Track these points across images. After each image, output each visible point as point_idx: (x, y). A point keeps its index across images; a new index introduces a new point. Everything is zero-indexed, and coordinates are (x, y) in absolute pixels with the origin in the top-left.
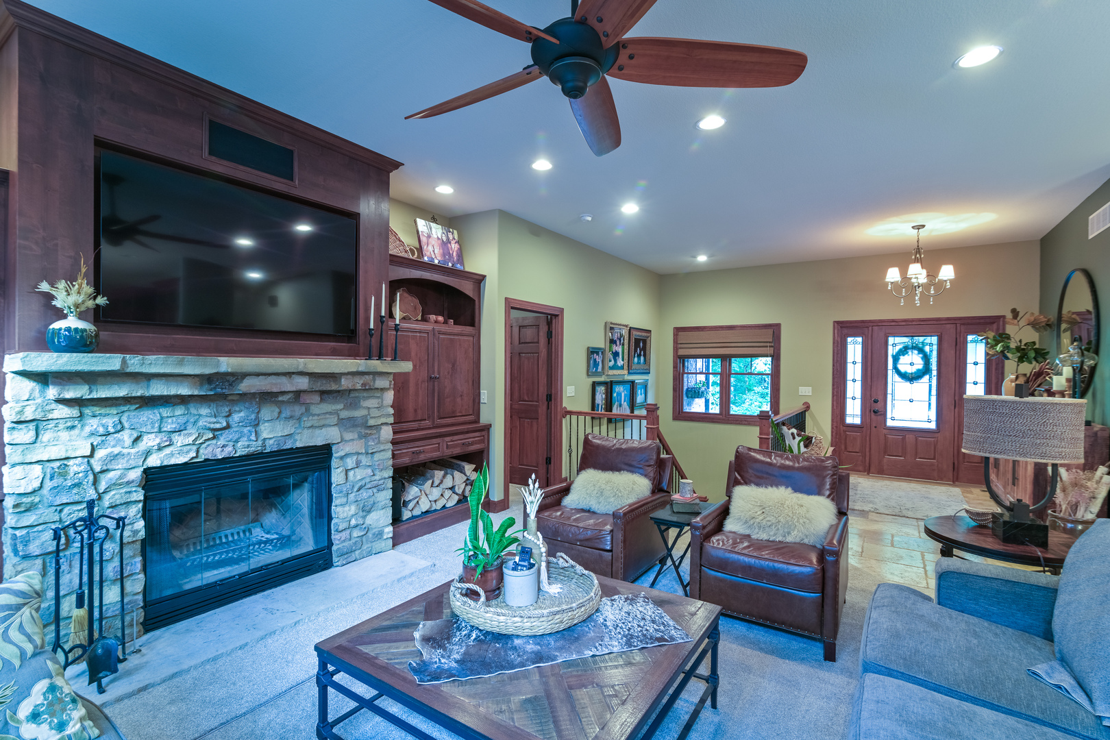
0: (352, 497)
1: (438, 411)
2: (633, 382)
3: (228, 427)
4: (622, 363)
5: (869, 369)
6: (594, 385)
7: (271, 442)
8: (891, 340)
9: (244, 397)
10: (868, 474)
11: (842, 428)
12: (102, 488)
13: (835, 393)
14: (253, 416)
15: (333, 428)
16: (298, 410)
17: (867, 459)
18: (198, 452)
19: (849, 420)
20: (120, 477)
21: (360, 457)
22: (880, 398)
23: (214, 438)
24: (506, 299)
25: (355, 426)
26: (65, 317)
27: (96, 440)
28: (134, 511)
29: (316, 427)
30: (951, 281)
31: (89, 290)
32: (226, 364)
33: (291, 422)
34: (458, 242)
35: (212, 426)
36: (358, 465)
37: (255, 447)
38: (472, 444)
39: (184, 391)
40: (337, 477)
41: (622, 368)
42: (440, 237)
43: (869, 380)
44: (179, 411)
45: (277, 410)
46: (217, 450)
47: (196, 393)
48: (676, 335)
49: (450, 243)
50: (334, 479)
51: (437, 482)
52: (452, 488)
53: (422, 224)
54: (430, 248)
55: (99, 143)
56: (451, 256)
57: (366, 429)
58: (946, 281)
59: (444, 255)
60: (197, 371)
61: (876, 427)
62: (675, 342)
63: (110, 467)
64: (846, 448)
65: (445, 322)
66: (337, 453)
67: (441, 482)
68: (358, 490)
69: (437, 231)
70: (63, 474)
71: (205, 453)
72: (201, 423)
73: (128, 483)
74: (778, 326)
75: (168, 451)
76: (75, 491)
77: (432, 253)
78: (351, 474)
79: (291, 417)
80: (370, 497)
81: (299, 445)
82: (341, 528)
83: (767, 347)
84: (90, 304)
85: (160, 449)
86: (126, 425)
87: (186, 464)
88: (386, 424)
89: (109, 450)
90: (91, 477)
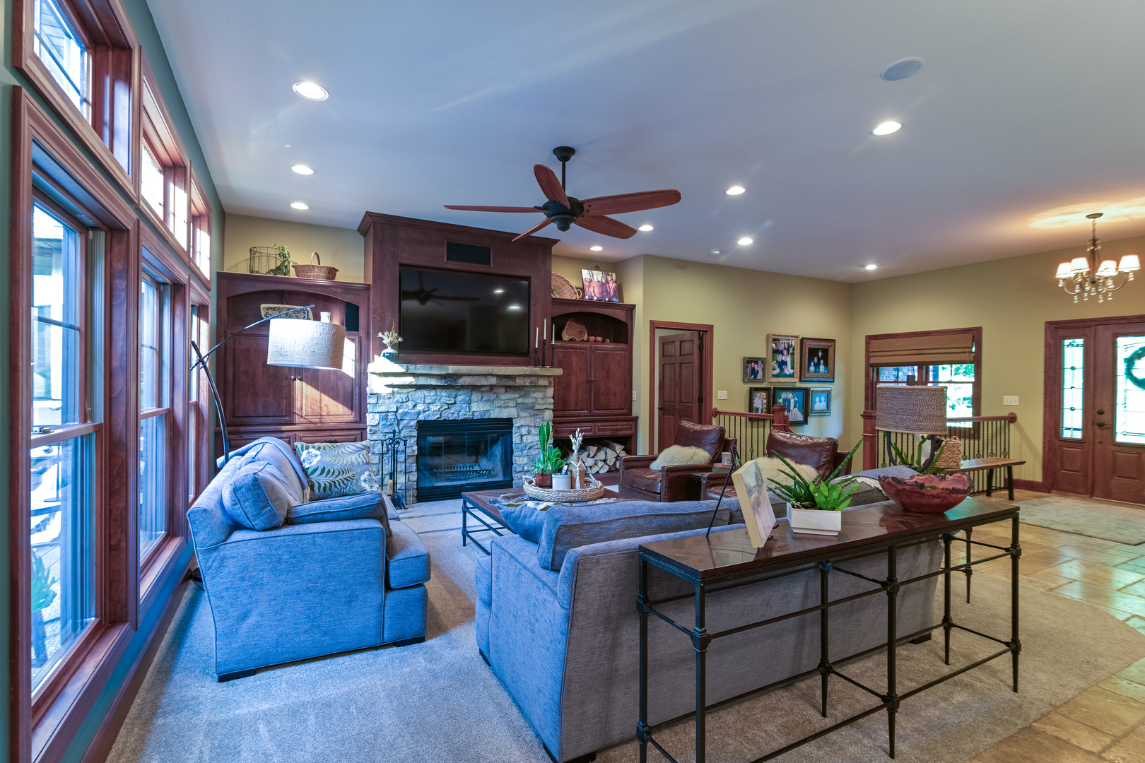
0: (525, 452)
1: (594, 405)
2: (806, 391)
3: (455, 403)
4: (791, 371)
5: (1092, 375)
6: (752, 391)
7: (477, 413)
8: (1121, 341)
9: (463, 387)
10: (1091, 497)
11: (1057, 443)
12: (401, 428)
13: (1048, 403)
14: (468, 398)
15: (513, 409)
16: (493, 396)
17: (1090, 480)
18: (441, 415)
19: (1066, 434)
20: (407, 424)
21: (530, 428)
22: (1107, 409)
23: (448, 408)
24: (651, 321)
25: (528, 409)
26: (387, 347)
27: (399, 405)
28: (414, 440)
29: (503, 407)
30: (1135, 272)
31: (396, 335)
32: (451, 369)
33: (488, 403)
34: (616, 282)
35: (447, 402)
36: (529, 433)
37: (469, 415)
38: (621, 430)
39: (433, 382)
40: (516, 438)
41: (792, 376)
42: (600, 280)
43: (1091, 388)
44: (433, 393)
45: (481, 396)
46: (450, 415)
47: (439, 384)
48: (868, 344)
49: (608, 283)
50: (514, 440)
51: (592, 455)
52: (605, 461)
53: (585, 273)
54: (591, 289)
55: (401, 265)
56: (608, 293)
57: (535, 412)
58: (1127, 273)
59: (602, 293)
60: (438, 373)
61: (1101, 443)
62: (867, 350)
63: (404, 418)
64: (1062, 466)
65: (604, 341)
66: (516, 424)
67: (595, 455)
68: (530, 449)
69: (598, 276)
70: (386, 419)
71: (444, 416)
72: (442, 400)
73: (411, 427)
74: (979, 330)
75: (427, 413)
76: (390, 427)
77: (592, 293)
78: (524, 438)
79: (488, 400)
80: (536, 454)
81: (493, 416)
82: (518, 470)
83: (966, 352)
84: (396, 341)
85: (424, 412)
86: (410, 399)
87: (435, 420)
88: (548, 409)
89: (404, 410)
90: (396, 422)
